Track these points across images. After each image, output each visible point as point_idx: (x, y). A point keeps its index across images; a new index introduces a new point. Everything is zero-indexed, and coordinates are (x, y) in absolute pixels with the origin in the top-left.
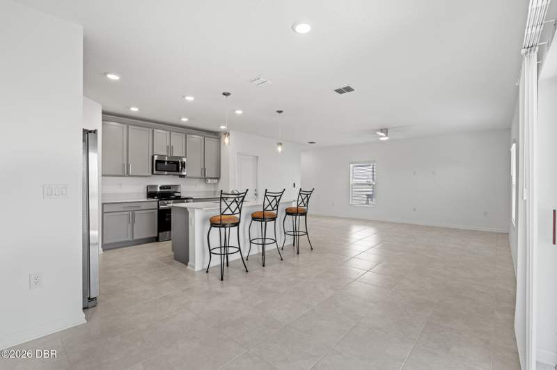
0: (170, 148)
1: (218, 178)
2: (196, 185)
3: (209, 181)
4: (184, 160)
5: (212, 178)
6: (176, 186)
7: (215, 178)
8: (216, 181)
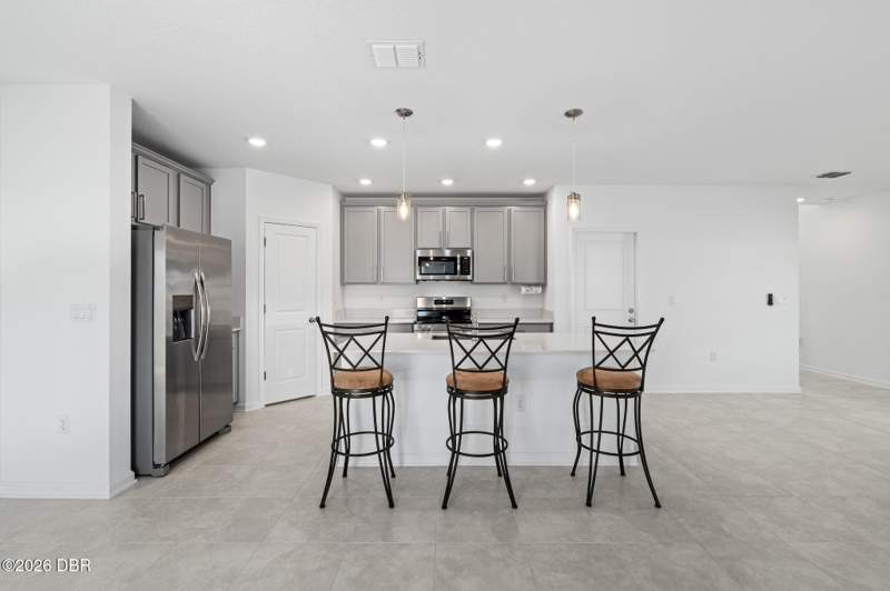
0: (444, 235)
1: (544, 285)
2: (504, 297)
3: (524, 289)
4: (469, 253)
5: (529, 285)
6: (463, 299)
7: (537, 285)
8: (540, 289)
